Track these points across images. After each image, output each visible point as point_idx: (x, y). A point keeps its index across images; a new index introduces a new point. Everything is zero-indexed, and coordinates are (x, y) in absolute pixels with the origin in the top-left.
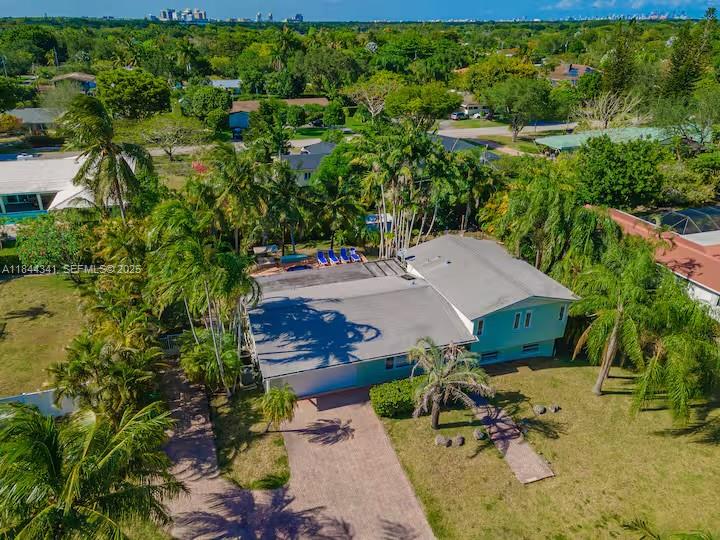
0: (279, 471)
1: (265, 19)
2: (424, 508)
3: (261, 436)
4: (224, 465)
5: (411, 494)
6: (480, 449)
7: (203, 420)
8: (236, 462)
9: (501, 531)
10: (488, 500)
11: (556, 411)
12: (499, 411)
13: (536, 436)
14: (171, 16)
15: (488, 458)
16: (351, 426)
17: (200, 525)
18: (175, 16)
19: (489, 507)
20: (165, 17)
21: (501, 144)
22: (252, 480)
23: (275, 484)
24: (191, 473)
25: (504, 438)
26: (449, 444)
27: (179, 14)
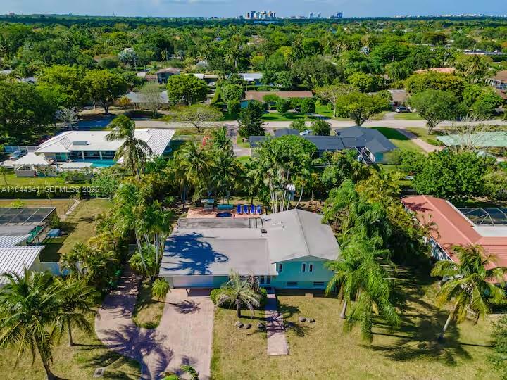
0: (155, 321)
1: (315, 16)
2: (213, 354)
3: (155, 302)
4: (135, 313)
5: (210, 346)
6: (256, 332)
7: (136, 290)
8: (140, 313)
9: (243, 375)
10: (246, 358)
11: (311, 322)
12: (279, 315)
13: (291, 332)
14: (252, 16)
15: (258, 338)
16: (199, 306)
17: (113, 337)
18: (255, 15)
19: (244, 362)
20: (248, 16)
21: (417, 135)
22: (142, 323)
23: (151, 327)
24: (120, 313)
25: (273, 330)
26: (242, 326)
27: (258, 14)
